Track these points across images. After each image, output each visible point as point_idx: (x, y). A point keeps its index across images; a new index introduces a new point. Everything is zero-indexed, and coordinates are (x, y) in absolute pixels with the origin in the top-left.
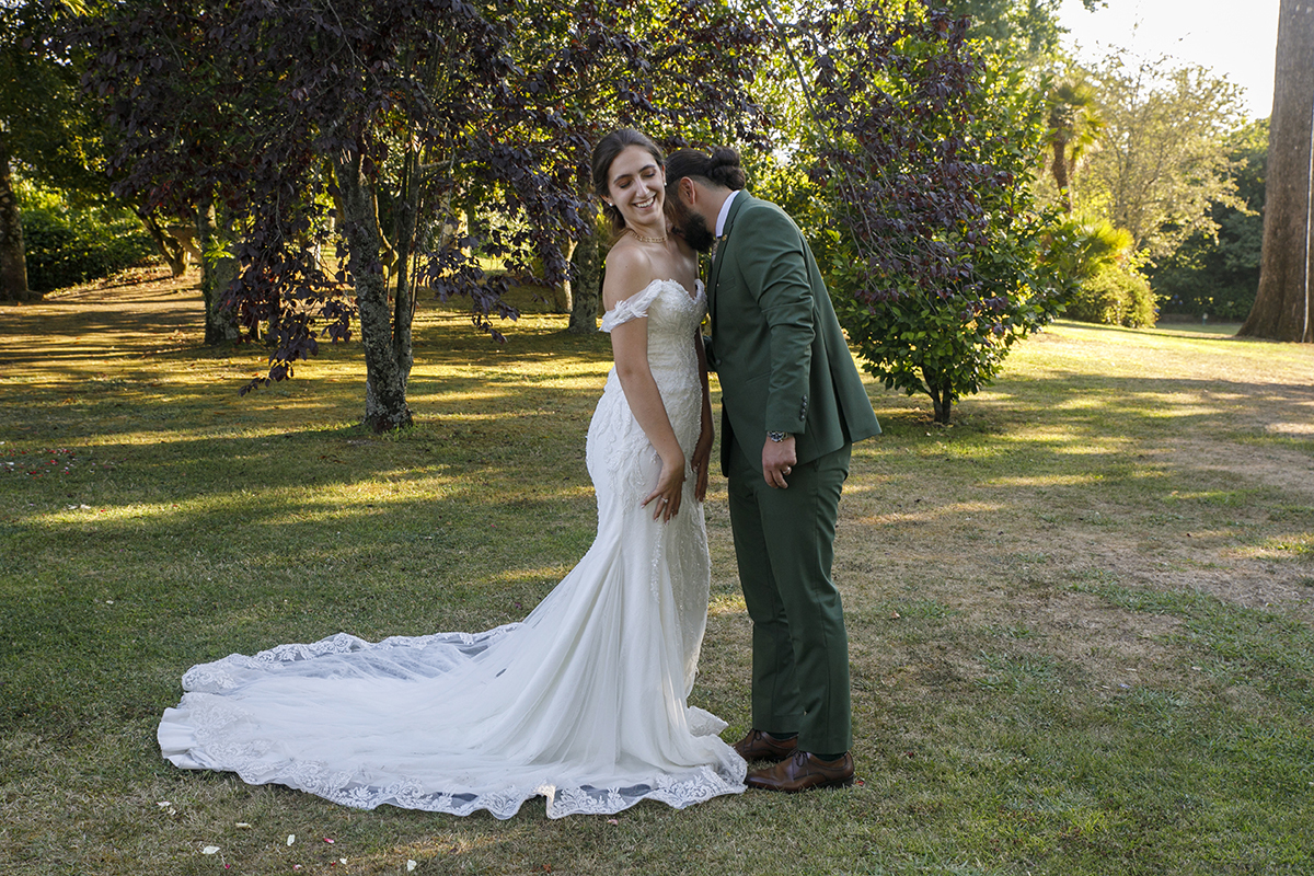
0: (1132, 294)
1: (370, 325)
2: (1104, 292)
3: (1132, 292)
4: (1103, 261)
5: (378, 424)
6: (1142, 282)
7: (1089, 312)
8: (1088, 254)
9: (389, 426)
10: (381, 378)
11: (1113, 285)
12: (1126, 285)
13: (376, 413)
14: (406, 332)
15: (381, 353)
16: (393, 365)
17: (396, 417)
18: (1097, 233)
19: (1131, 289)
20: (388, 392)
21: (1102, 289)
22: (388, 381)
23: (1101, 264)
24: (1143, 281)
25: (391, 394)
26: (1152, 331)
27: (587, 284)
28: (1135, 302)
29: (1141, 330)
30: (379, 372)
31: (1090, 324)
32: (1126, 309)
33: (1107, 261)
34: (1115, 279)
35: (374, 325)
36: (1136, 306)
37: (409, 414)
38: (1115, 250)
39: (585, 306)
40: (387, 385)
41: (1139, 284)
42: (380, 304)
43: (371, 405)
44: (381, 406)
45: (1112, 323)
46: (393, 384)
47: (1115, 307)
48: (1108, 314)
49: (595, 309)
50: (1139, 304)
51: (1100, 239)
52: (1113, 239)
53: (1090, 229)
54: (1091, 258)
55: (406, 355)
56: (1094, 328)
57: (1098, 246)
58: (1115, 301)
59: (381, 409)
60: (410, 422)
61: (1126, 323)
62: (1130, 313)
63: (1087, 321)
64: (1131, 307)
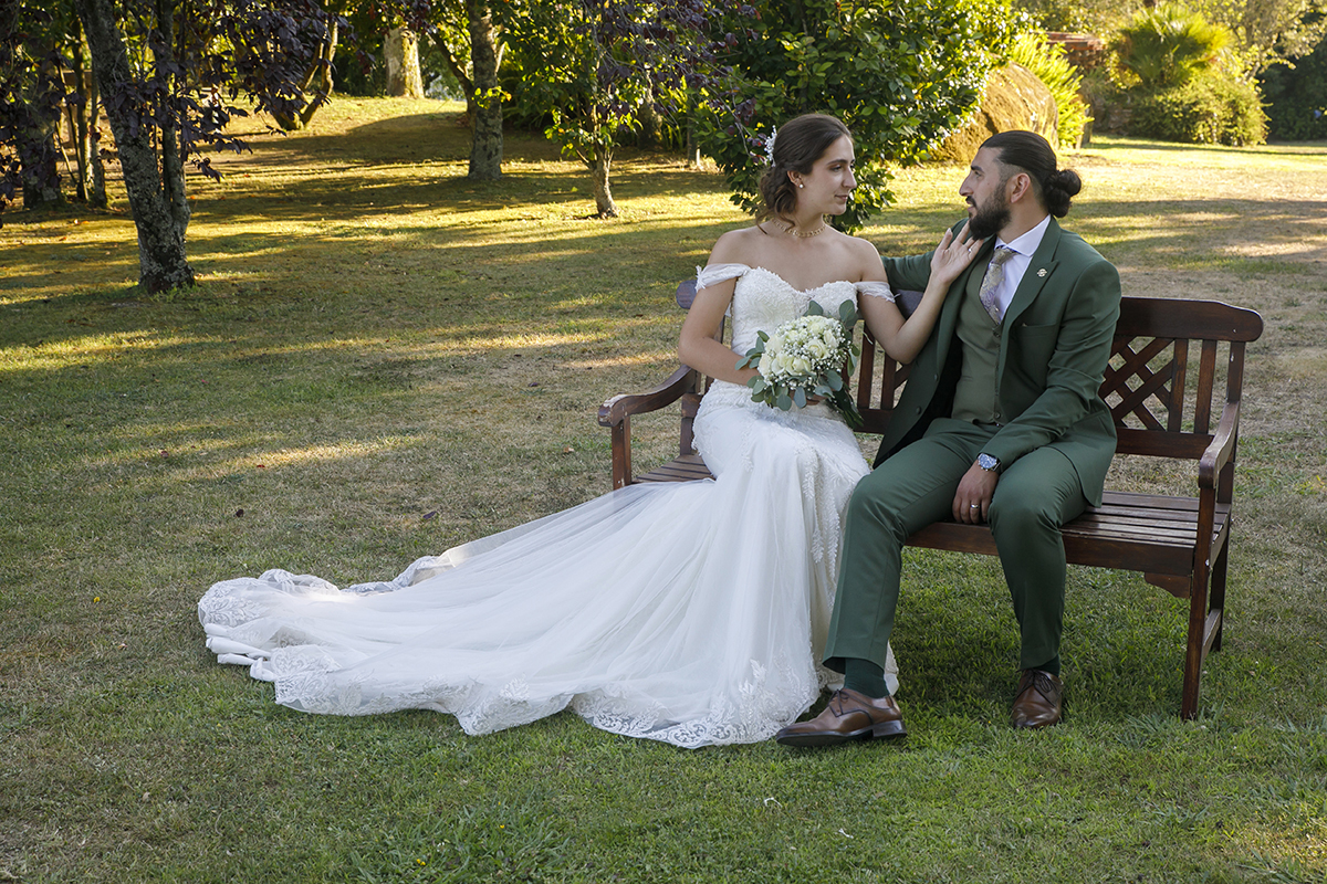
0: (1233, 105)
1: (131, 172)
2: (1195, 104)
3: (1234, 102)
4: (1196, 65)
5: (154, 285)
6: (1250, 90)
7: (1175, 129)
8: (1179, 56)
9: (166, 286)
10: (151, 232)
11: (1209, 94)
12: (1225, 93)
13: (150, 272)
14: (176, 179)
15: (148, 203)
16: (164, 217)
17: (173, 276)
18: (1187, 30)
19: (1232, 98)
20: (162, 247)
21: (1193, 101)
22: (160, 235)
23: (1193, 69)
24: (1252, 88)
25: (165, 250)
26: (1262, 148)
27: (485, 121)
28: (1238, 113)
29: (1248, 148)
30: (148, 225)
31: (1178, 145)
32: (1224, 123)
33: (1202, 65)
34: (1212, 86)
35: (136, 173)
36: (1239, 119)
37: (188, 271)
38: (1210, 50)
39: (485, 148)
40: (159, 240)
41: (1244, 92)
42: (141, 147)
43: (145, 263)
44: (154, 264)
45: (1205, 141)
46: (166, 238)
47: (1210, 122)
48: (1201, 130)
49: (497, 150)
50: (1243, 115)
51: (1192, 37)
52: (1208, 36)
53: (1178, 26)
54: (1181, 62)
55: (179, 205)
56: (1182, 149)
57: (1191, 46)
58: (1210, 114)
59: (156, 268)
60: (191, 282)
61: (1225, 140)
62: (1231, 127)
63: (1174, 141)
64: (1232, 120)
